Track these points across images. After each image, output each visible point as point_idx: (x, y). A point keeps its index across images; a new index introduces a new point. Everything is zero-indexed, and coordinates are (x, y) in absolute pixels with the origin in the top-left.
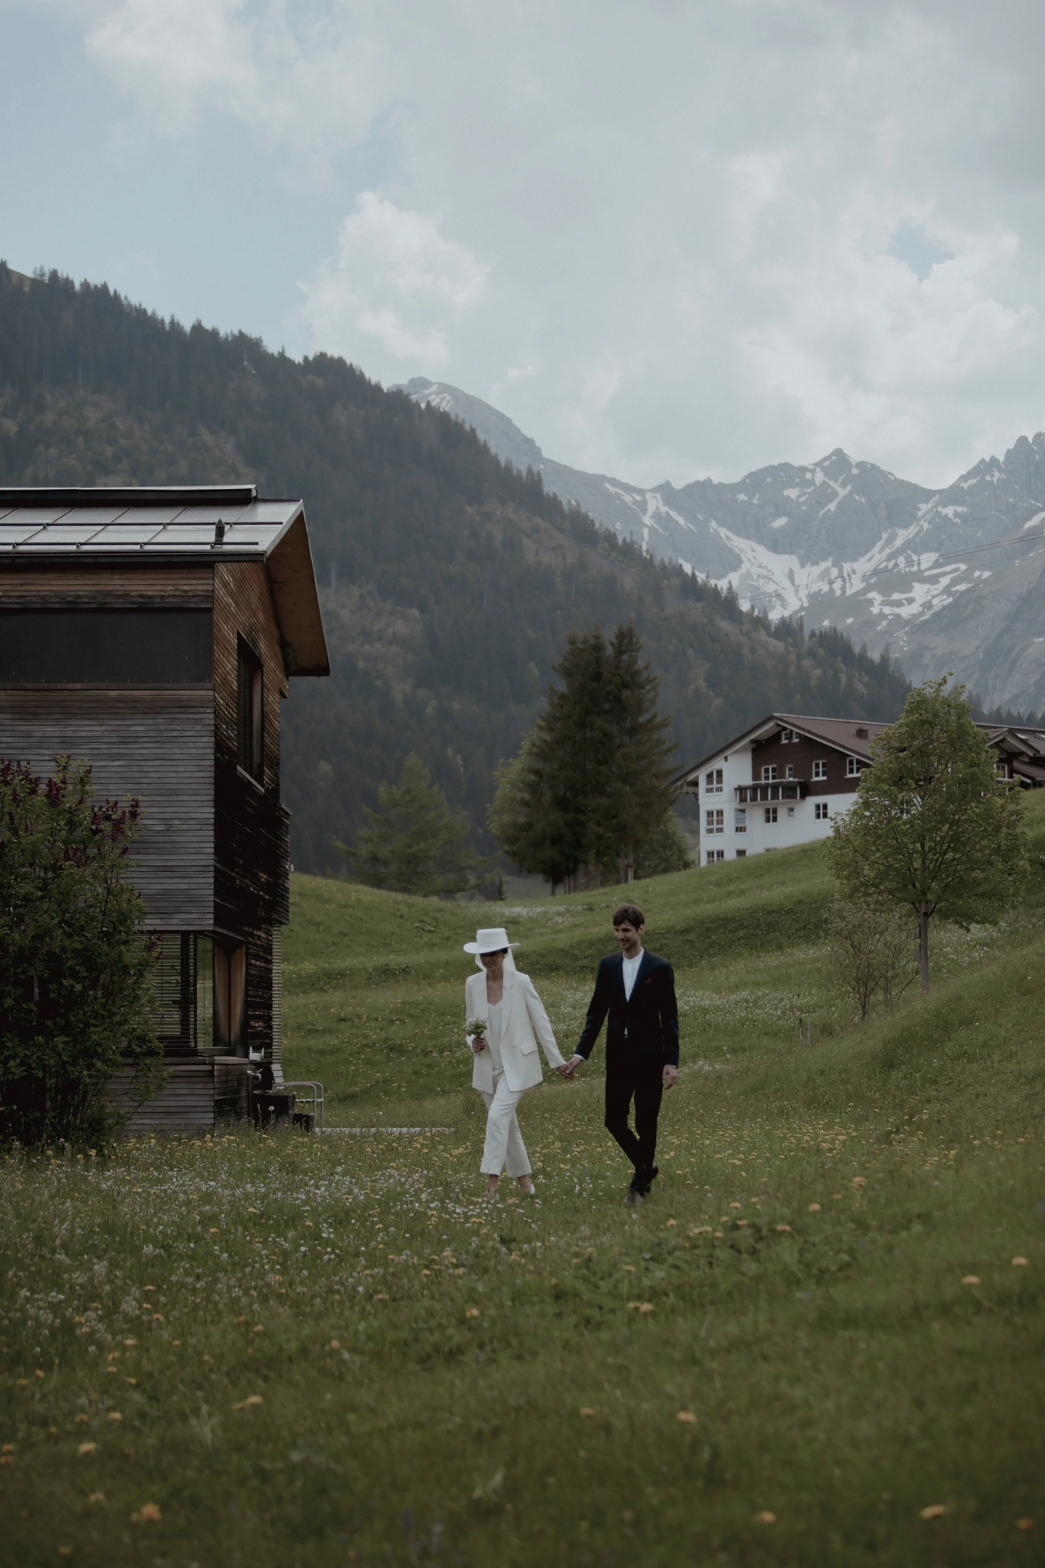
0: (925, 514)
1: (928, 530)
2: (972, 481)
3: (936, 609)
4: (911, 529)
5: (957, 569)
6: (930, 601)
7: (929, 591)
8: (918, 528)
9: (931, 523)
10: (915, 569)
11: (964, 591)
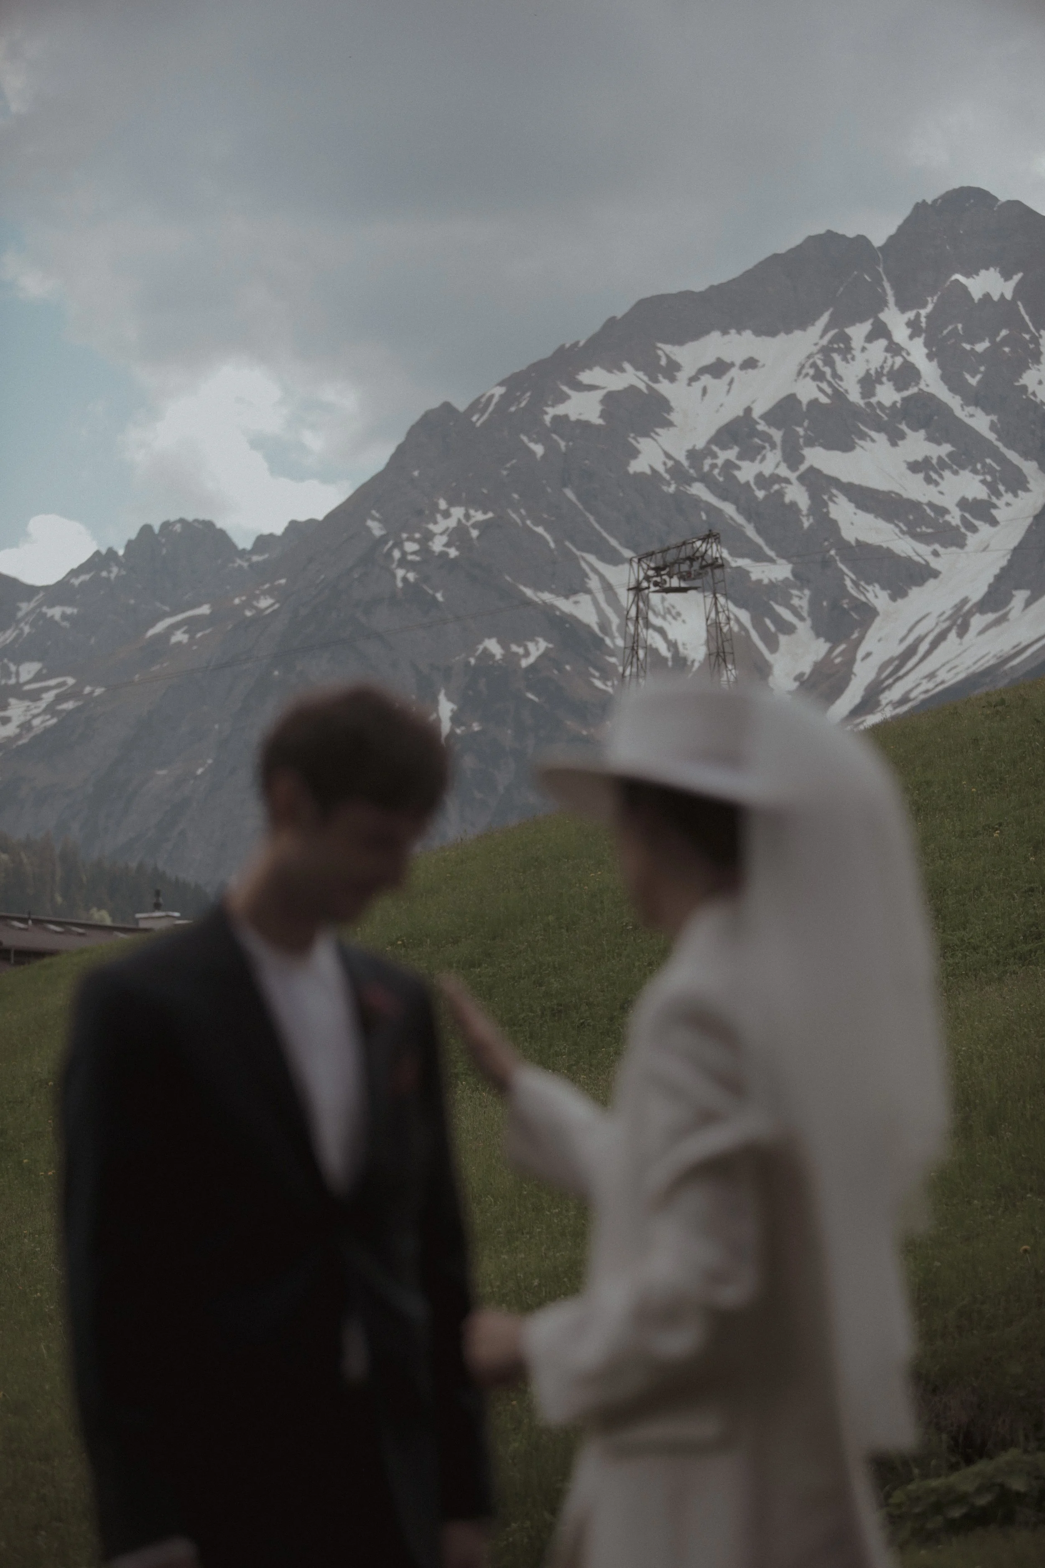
0: (27, 614)
1: (29, 634)
2: (86, 577)
3: (37, 731)
4: (9, 632)
5: (64, 684)
6: (29, 722)
7: (28, 709)
8: (17, 632)
9: (33, 625)
10: (13, 681)
11: (73, 710)
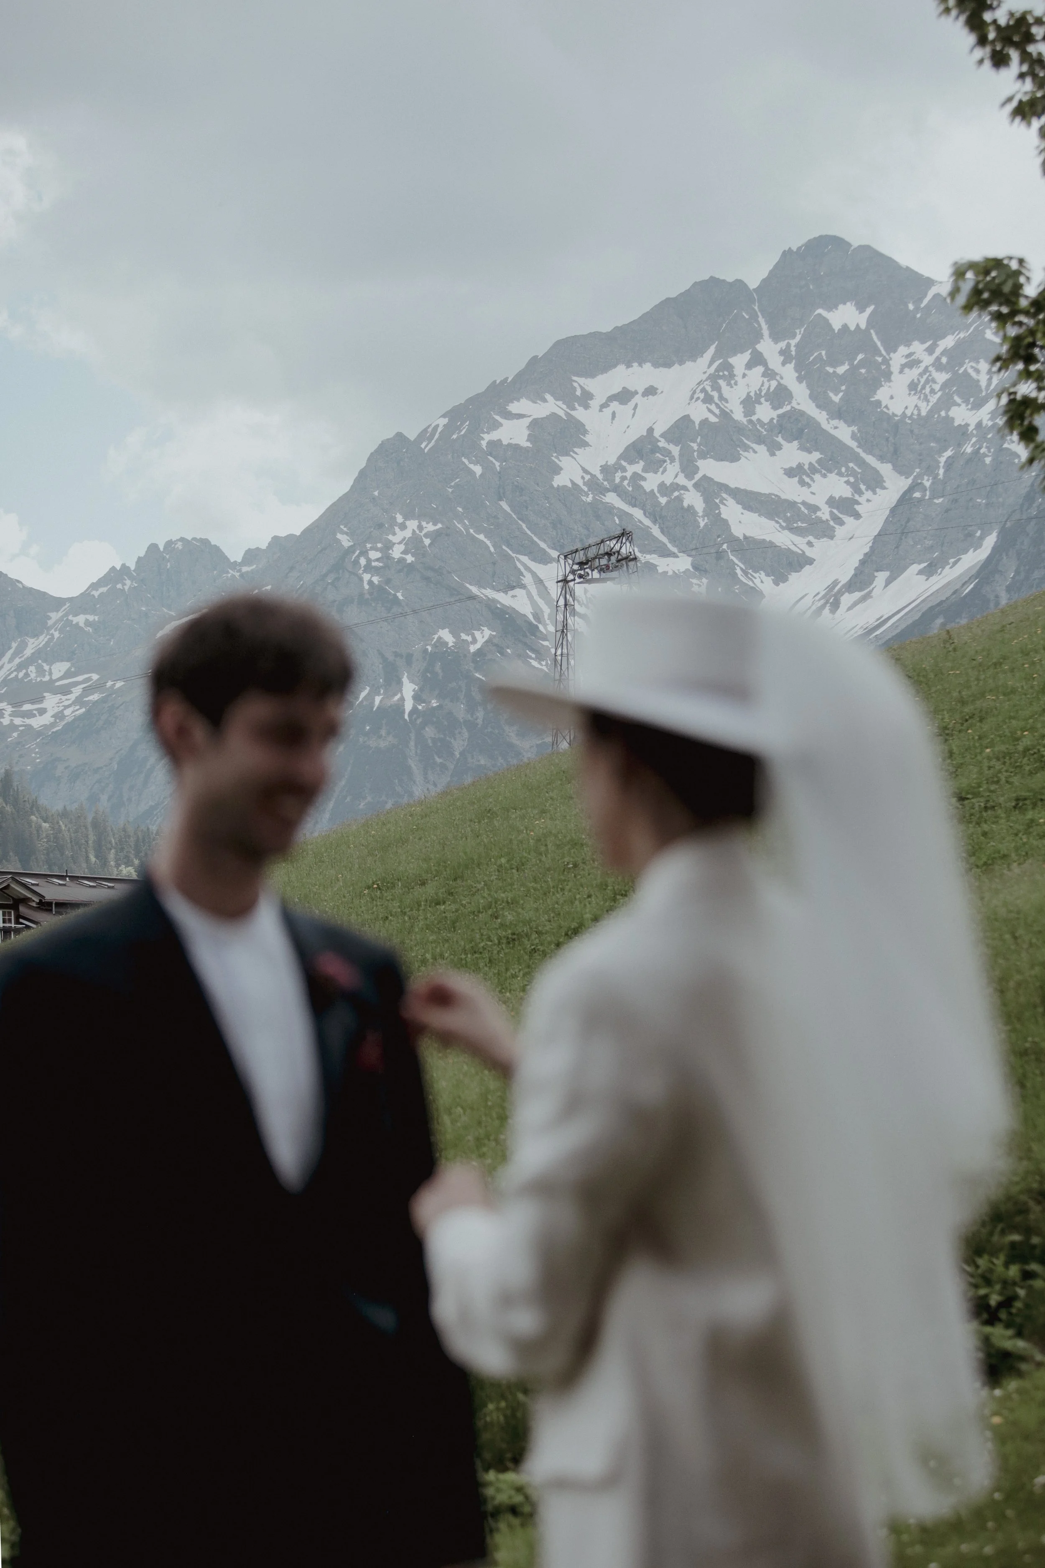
0: (55, 623)
1: (58, 638)
2: (104, 589)
3: (69, 719)
4: (41, 638)
5: (89, 679)
6: (62, 711)
7: (60, 701)
8: (48, 637)
9: (61, 631)
10: (47, 678)
11: (97, 701)
